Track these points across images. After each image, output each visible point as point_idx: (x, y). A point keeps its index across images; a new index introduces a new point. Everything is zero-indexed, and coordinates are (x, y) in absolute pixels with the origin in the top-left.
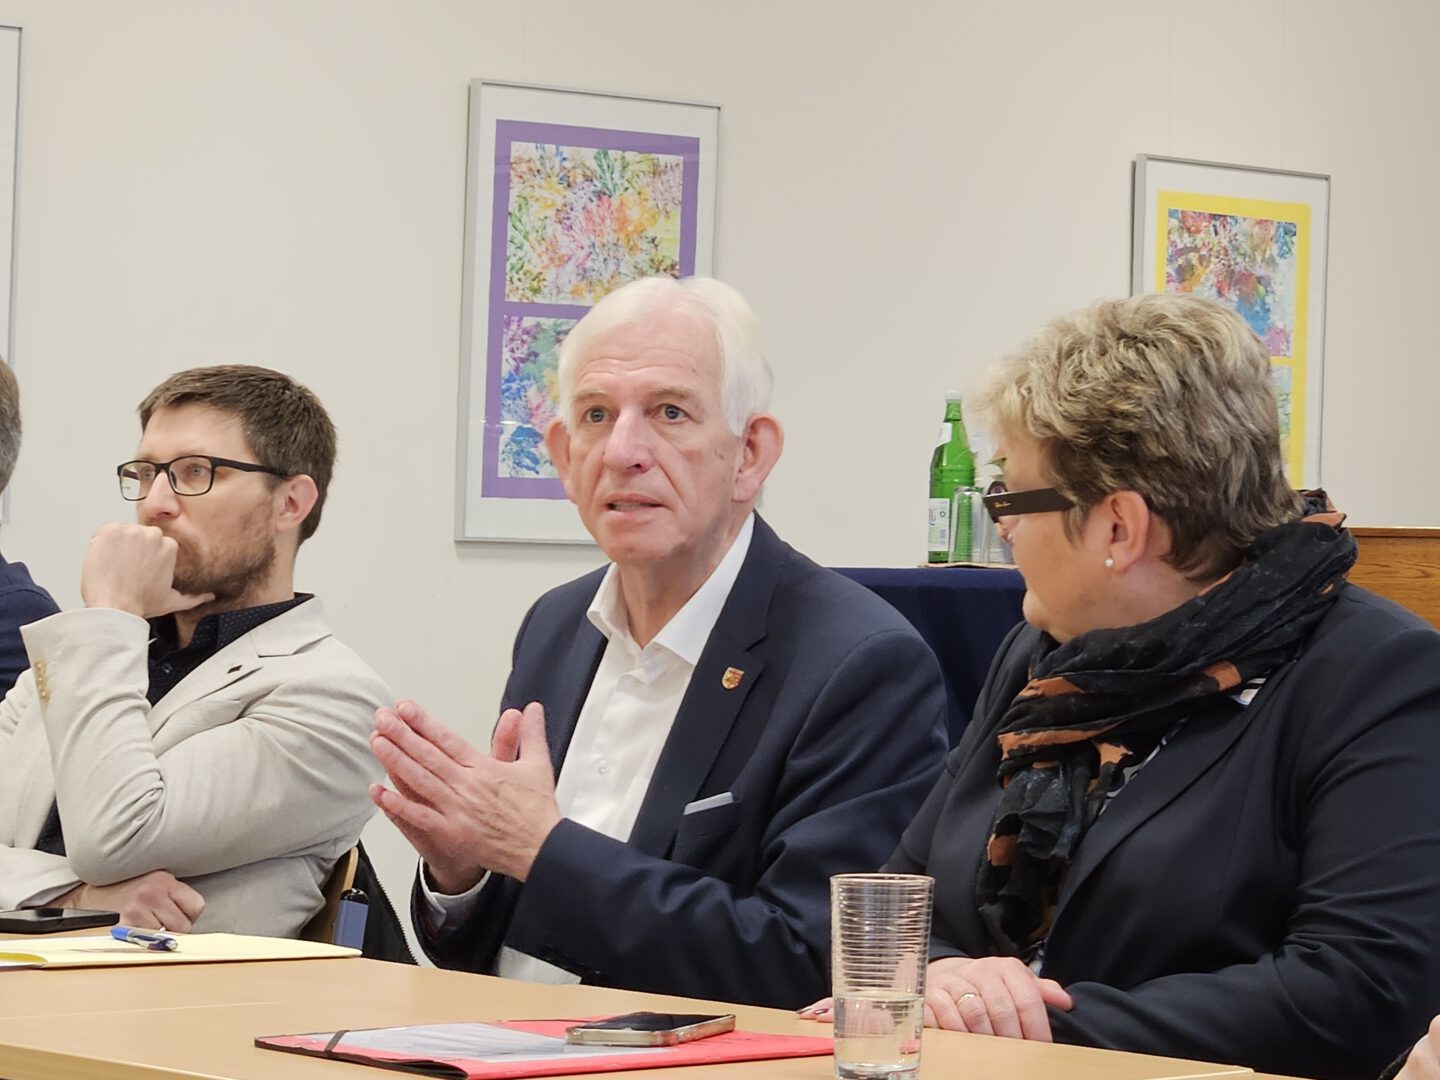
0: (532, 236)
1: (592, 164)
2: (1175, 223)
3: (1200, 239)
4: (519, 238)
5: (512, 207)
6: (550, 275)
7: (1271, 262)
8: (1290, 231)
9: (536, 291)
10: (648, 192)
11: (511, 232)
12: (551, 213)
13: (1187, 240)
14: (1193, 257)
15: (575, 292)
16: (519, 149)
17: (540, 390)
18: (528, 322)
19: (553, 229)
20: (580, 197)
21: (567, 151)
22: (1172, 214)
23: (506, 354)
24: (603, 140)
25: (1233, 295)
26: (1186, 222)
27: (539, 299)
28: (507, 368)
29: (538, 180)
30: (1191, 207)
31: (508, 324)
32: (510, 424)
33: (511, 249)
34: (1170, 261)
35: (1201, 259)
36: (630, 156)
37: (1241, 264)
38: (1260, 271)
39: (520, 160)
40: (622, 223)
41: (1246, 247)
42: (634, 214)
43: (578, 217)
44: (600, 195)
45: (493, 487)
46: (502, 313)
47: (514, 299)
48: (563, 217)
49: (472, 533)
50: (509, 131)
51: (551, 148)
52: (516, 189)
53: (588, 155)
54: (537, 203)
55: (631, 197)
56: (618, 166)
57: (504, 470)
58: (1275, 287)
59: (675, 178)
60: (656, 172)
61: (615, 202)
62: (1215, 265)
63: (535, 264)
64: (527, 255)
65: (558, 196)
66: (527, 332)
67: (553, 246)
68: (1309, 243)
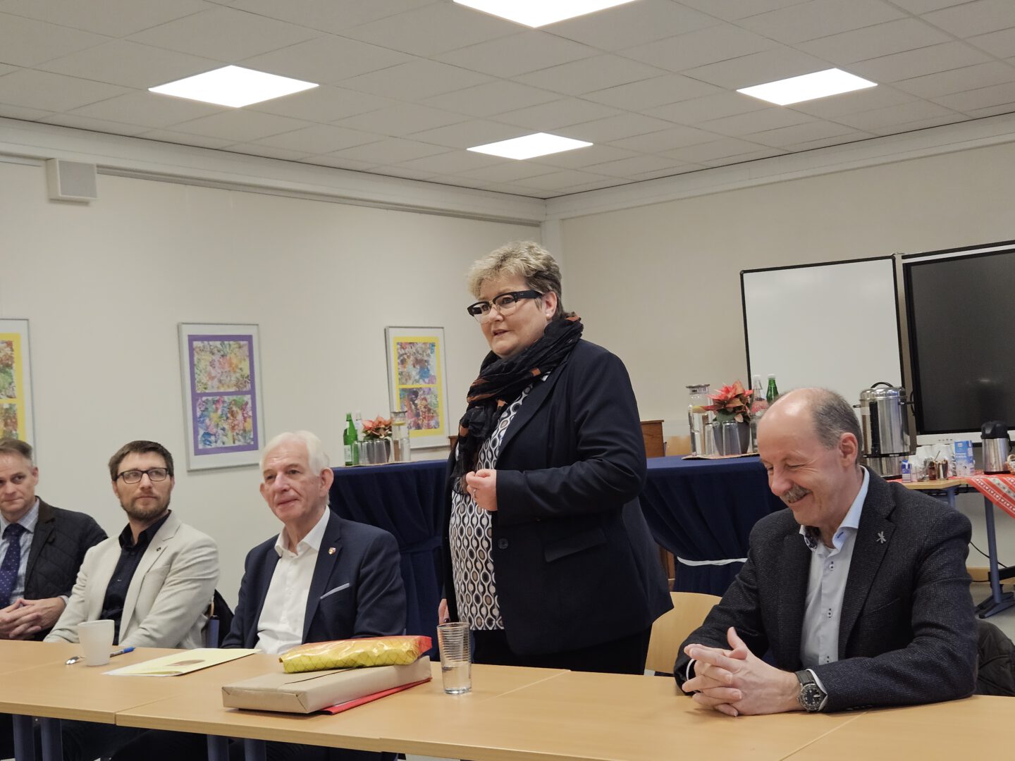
0: (203, 371)
1: (220, 346)
2: (399, 346)
3: (407, 351)
4: (199, 372)
5: (196, 363)
6: (209, 383)
7: (428, 355)
8: (433, 345)
9: (205, 389)
10: (238, 354)
11: (196, 371)
12: (208, 363)
13: (403, 351)
14: (405, 356)
15: (218, 388)
16: (196, 344)
17: (210, 420)
18: (204, 398)
19: (209, 368)
20: (217, 357)
21: (211, 343)
22: (398, 344)
23: (198, 409)
24: (222, 338)
25: (418, 367)
26: (402, 346)
27: (207, 391)
28: (199, 414)
29: (203, 353)
30: (403, 341)
31: (198, 400)
32: (201, 432)
33: (196, 376)
34: (399, 358)
35: (408, 357)
36: (231, 342)
37: (419, 357)
38: (426, 358)
39: (196, 347)
40: (231, 364)
41: (421, 352)
42: (235, 361)
43: (217, 364)
44: (223, 356)
45: (198, 452)
46: (195, 397)
47: (199, 392)
48: (212, 364)
49: (192, 467)
50: (192, 339)
51: (206, 343)
52: (196, 357)
53: (218, 343)
54: (204, 360)
55: (233, 355)
56: (228, 346)
57: (201, 446)
58: (430, 363)
59: (246, 349)
60: (240, 347)
61: (228, 357)
62: (412, 358)
63: (204, 380)
64: (202, 377)
65: (209, 357)
66: (204, 402)
67: (209, 374)
68: (439, 348)
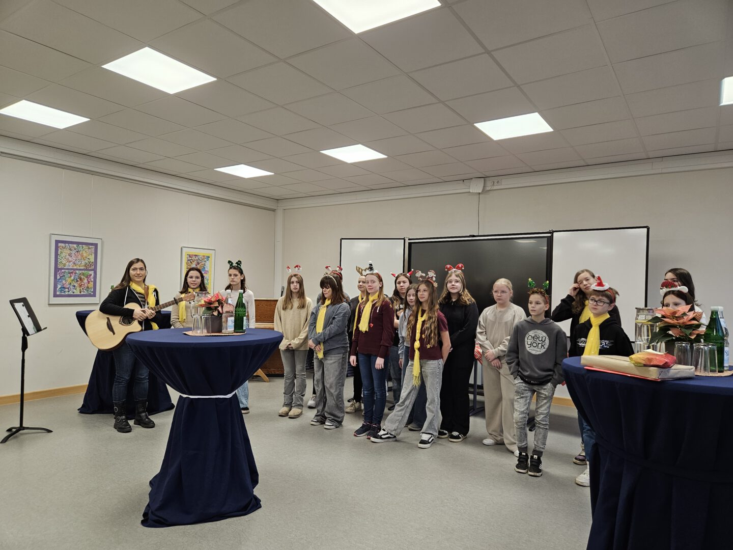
0: (63, 258)
3: (192, 258)
4: (60, 258)
5: (59, 253)
6: (67, 264)
7: (205, 261)
8: (208, 257)
10: (87, 251)
11: (59, 257)
12: (67, 254)
13: (190, 258)
15: (72, 266)
16: (60, 244)
17: (66, 281)
18: (63, 271)
19: (67, 257)
20: (73, 252)
21: (70, 245)
22: (188, 255)
23: (58, 276)
24: (78, 243)
26: (190, 256)
27: (65, 267)
28: (58, 277)
29: (64, 249)
30: (191, 254)
31: (59, 271)
32: (59, 286)
33: (59, 260)
34: (188, 261)
35: (193, 261)
36: (84, 246)
39: (60, 246)
40: (82, 256)
41: (201, 259)
42: (85, 255)
43: (73, 255)
44: (77, 252)
45: (55, 295)
46: (57, 270)
47: (60, 267)
48: (70, 255)
49: (50, 303)
50: (57, 242)
51: (67, 244)
52: (60, 251)
53: (75, 246)
54: (64, 253)
55: (84, 252)
56: (81, 248)
57: (58, 293)
59: (93, 249)
60: (89, 248)
61: (81, 253)
63: (64, 262)
64: (62, 261)
65: (69, 252)
67: (68, 259)
68: (212, 259)
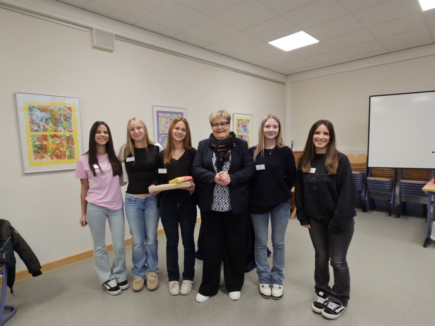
0: (163, 125)
1: (170, 116)
2: (237, 120)
3: (240, 122)
4: (161, 125)
5: (159, 121)
6: (165, 130)
7: (247, 124)
8: (249, 121)
9: (164, 132)
11: (159, 124)
12: (165, 122)
13: (239, 122)
14: (239, 124)
16: (160, 114)
18: (163, 135)
19: (165, 124)
20: (169, 120)
21: (166, 114)
22: (237, 119)
23: (160, 140)
24: (171, 113)
25: (243, 128)
26: (239, 120)
29: (163, 118)
30: (239, 118)
31: (160, 136)
33: (160, 127)
34: (237, 124)
36: (175, 115)
38: (246, 125)
39: (160, 116)
41: (244, 123)
47: (160, 133)
50: (158, 112)
51: (164, 114)
52: (160, 119)
54: (163, 121)
56: (173, 116)
58: (248, 127)
62: (242, 125)
63: (163, 128)
65: (166, 120)
66: (163, 137)
67: (165, 126)
68: (251, 122)
